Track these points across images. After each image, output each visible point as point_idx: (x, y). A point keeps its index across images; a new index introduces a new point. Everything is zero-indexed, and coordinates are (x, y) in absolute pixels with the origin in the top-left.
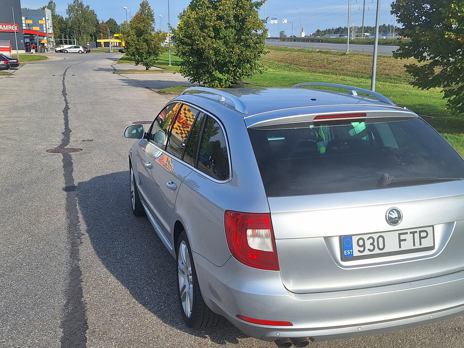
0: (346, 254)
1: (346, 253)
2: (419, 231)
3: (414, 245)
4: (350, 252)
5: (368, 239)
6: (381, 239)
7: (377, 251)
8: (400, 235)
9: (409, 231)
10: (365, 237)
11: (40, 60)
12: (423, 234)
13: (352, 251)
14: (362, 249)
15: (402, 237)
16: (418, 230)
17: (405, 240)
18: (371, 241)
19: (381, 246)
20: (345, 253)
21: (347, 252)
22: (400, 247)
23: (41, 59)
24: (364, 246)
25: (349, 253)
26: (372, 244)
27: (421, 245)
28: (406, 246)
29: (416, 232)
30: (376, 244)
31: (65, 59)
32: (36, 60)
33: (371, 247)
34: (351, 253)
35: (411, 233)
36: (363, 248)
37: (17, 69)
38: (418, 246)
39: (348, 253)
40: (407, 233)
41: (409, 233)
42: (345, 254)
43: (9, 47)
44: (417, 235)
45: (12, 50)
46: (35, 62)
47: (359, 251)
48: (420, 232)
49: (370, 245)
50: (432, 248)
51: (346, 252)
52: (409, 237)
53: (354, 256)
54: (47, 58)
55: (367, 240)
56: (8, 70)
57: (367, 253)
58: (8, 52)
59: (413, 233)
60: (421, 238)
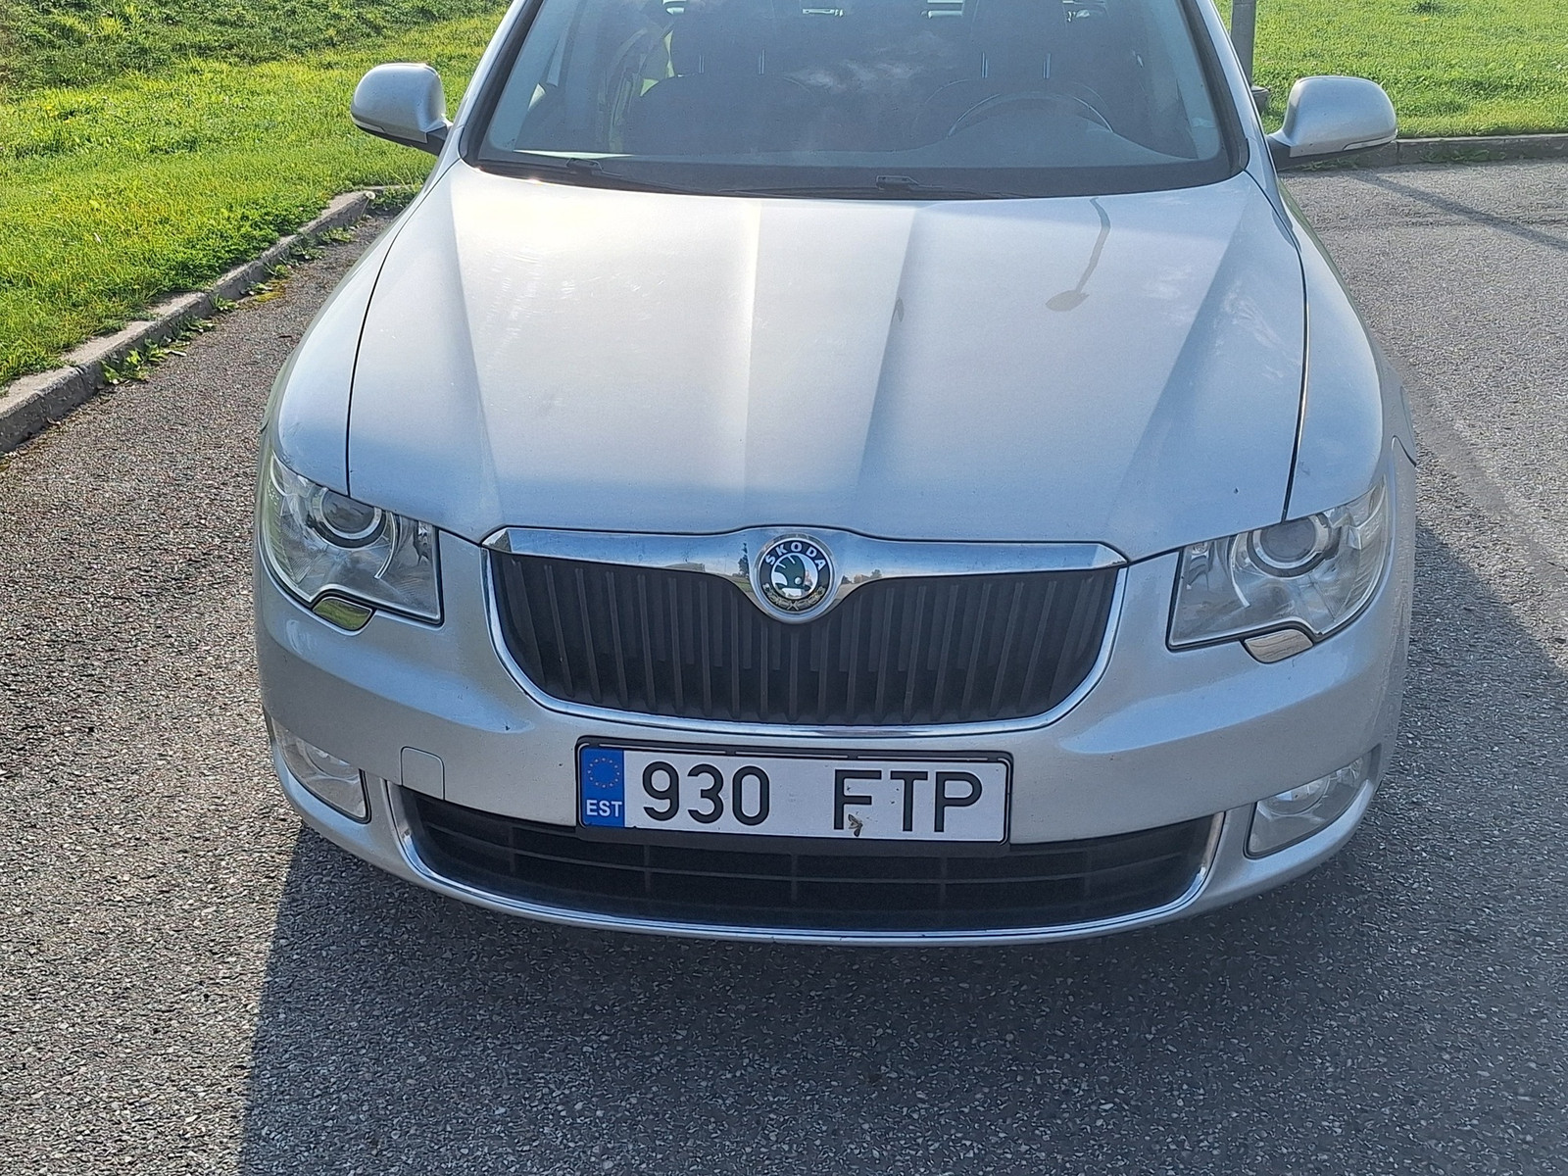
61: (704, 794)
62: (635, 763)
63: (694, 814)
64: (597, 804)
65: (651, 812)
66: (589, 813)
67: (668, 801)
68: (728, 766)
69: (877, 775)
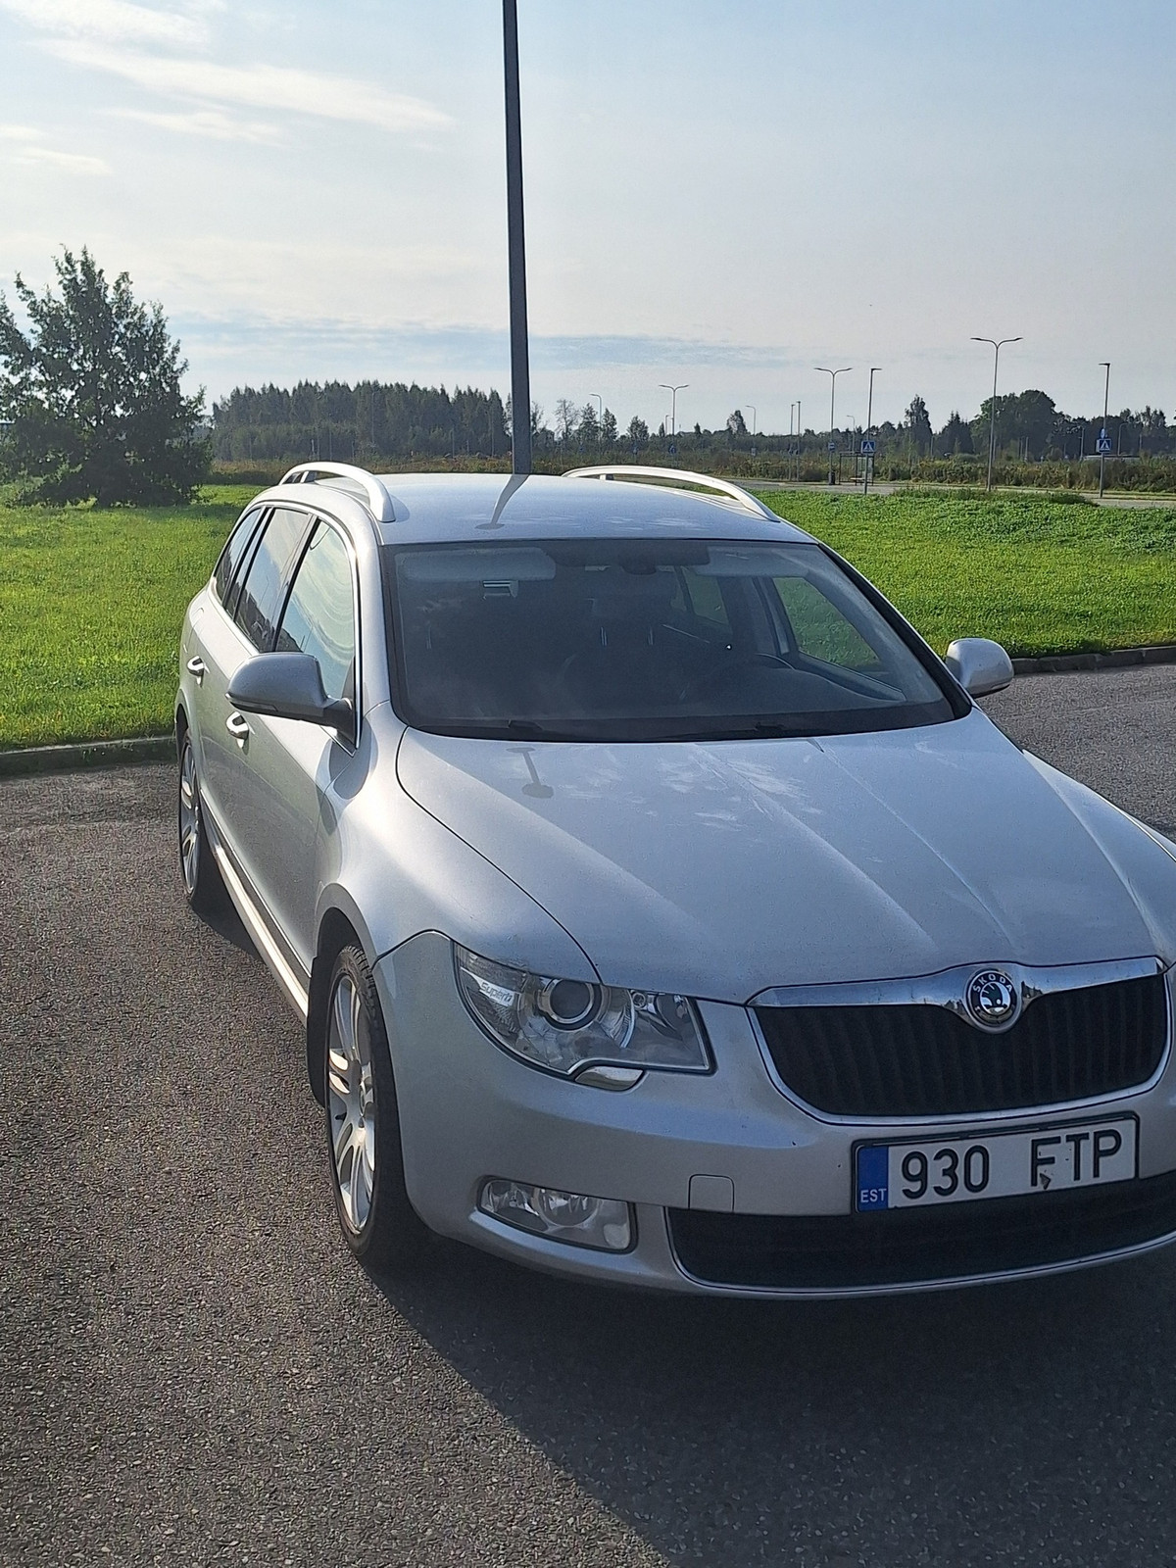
61: (945, 1172)
62: (896, 1155)
63: (938, 1190)
64: (869, 1193)
65: (907, 1192)
66: (862, 1201)
67: (919, 1183)
68: (961, 1148)
69: (1057, 1140)
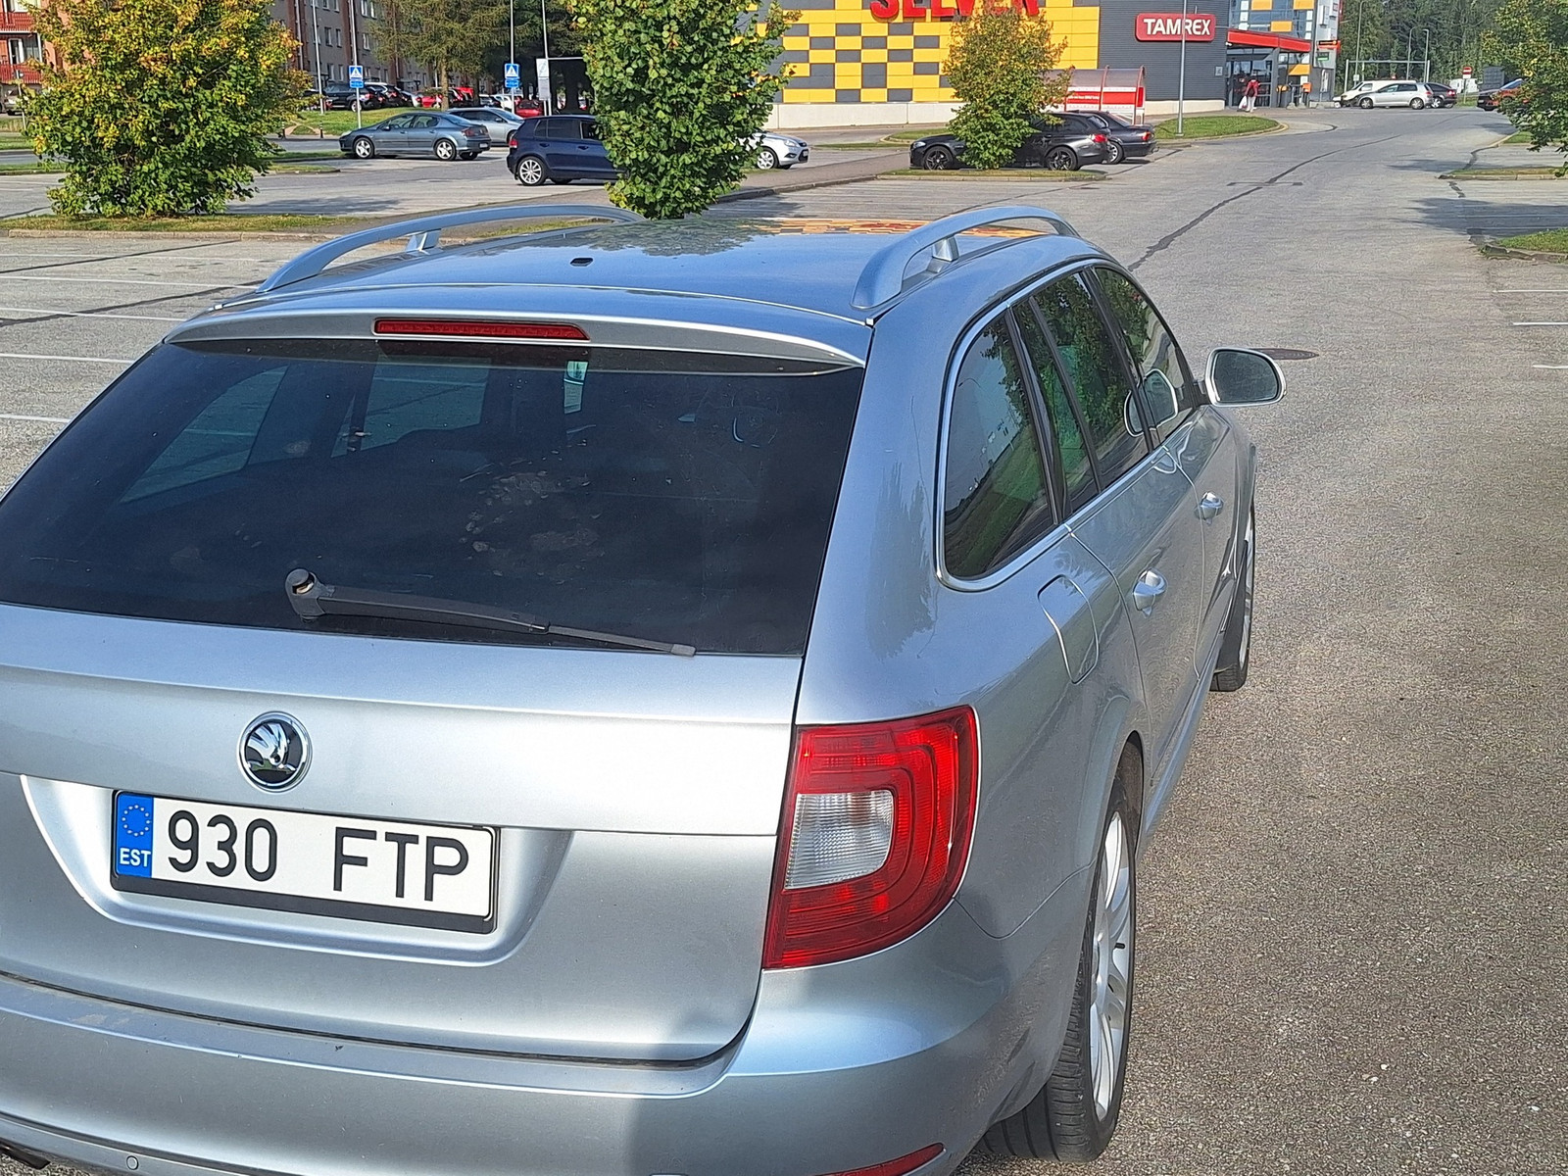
0: (127, 863)
1: (125, 859)
2: (429, 838)
3: (400, 893)
4: (142, 856)
5: (213, 823)
6: (261, 836)
7: (240, 879)
8: (341, 833)
9: (382, 828)
10: (203, 813)
11: (1249, 131)
12: (446, 856)
13: (150, 857)
14: (184, 856)
15: (352, 846)
16: (423, 832)
17: (362, 861)
18: (222, 832)
19: (261, 864)
20: (123, 856)
21: (131, 857)
22: (338, 886)
23: (1253, 130)
24: (192, 844)
25: (135, 861)
26: (226, 846)
27: (429, 896)
28: (359, 887)
29: (414, 839)
30: (239, 848)
31: (1335, 128)
32: (1236, 132)
33: (222, 859)
34: (145, 865)
35: (389, 837)
36: (189, 852)
37: (1148, 162)
38: (414, 899)
39: (132, 861)
40: (371, 835)
41: (381, 836)
42: (122, 862)
43: (1134, 90)
44: (416, 854)
45: (1147, 100)
46: (1231, 138)
47: (173, 861)
48: (433, 843)
49: (219, 849)
50: (479, 925)
51: (127, 856)
52: (382, 853)
53: (153, 876)
54: (1275, 124)
55: (209, 825)
56: (1101, 163)
57: (200, 875)
58: (1129, 106)
59: (402, 841)
60: (432, 869)
